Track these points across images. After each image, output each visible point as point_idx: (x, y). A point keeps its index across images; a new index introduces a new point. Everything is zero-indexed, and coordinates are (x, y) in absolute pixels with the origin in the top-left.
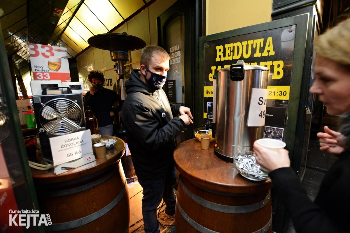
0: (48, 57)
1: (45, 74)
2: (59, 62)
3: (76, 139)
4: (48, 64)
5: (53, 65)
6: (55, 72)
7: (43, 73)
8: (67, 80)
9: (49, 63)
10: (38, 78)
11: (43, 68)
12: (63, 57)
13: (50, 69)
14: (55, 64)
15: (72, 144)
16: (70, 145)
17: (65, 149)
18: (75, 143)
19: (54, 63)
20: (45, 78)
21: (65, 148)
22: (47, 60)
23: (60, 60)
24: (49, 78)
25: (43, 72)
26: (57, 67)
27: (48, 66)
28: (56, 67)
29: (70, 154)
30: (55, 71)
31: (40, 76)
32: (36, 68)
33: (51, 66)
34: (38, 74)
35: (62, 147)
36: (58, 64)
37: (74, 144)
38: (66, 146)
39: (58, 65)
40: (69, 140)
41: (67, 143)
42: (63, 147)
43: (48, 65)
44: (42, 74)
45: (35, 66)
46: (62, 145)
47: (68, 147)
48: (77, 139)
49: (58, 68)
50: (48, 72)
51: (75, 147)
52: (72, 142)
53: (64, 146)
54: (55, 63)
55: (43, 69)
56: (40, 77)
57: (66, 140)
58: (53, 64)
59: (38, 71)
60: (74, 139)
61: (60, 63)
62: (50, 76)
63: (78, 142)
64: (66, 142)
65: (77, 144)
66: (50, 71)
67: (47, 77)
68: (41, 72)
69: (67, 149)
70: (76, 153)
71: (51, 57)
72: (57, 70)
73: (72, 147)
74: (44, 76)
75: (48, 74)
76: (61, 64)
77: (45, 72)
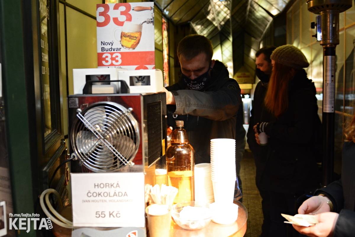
0: (121, 24)
1: (114, 56)
2: (138, 32)
3: (115, 185)
4: (121, 37)
5: (128, 38)
6: (131, 50)
7: (112, 54)
8: (147, 66)
9: (123, 35)
10: (104, 62)
11: (112, 45)
12: (145, 22)
13: (122, 46)
14: (132, 35)
15: (106, 194)
16: (102, 194)
17: (93, 201)
18: (112, 194)
19: (129, 34)
20: (114, 62)
21: (92, 198)
22: (120, 30)
23: (140, 26)
24: (120, 61)
25: (113, 51)
26: (135, 41)
27: (120, 41)
28: (133, 42)
29: (100, 213)
30: (130, 48)
31: (107, 59)
32: (103, 46)
33: (126, 40)
34: (104, 56)
35: (89, 195)
36: (137, 35)
37: (110, 196)
38: (95, 195)
39: (135, 37)
40: (102, 186)
41: (98, 190)
42: (91, 196)
43: (120, 39)
44: (109, 56)
45: (102, 42)
46: (89, 192)
47: (98, 198)
48: (117, 186)
49: (135, 44)
50: (119, 51)
51: (110, 201)
52: (107, 190)
53: (91, 194)
54: (132, 33)
55: (113, 47)
56: (107, 61)
57: (96, 184)
58: (129, 36)
59: (105, 52)
60: (110, 186)
61: (139, 34)
62: (121, 58)
63: (117, 194)
64: (96, 187)
65: (115, 196)
66: (123, 50)
67: (117, 61)
68: (109, 51)
69: (97, 201)
70: (112, 214)
71: (126, 24)
72: (134, 47)
73: (106, 201)
74: (112, 59)
75: (120, 56)
76: (141, 34)
77: (115, 51)
